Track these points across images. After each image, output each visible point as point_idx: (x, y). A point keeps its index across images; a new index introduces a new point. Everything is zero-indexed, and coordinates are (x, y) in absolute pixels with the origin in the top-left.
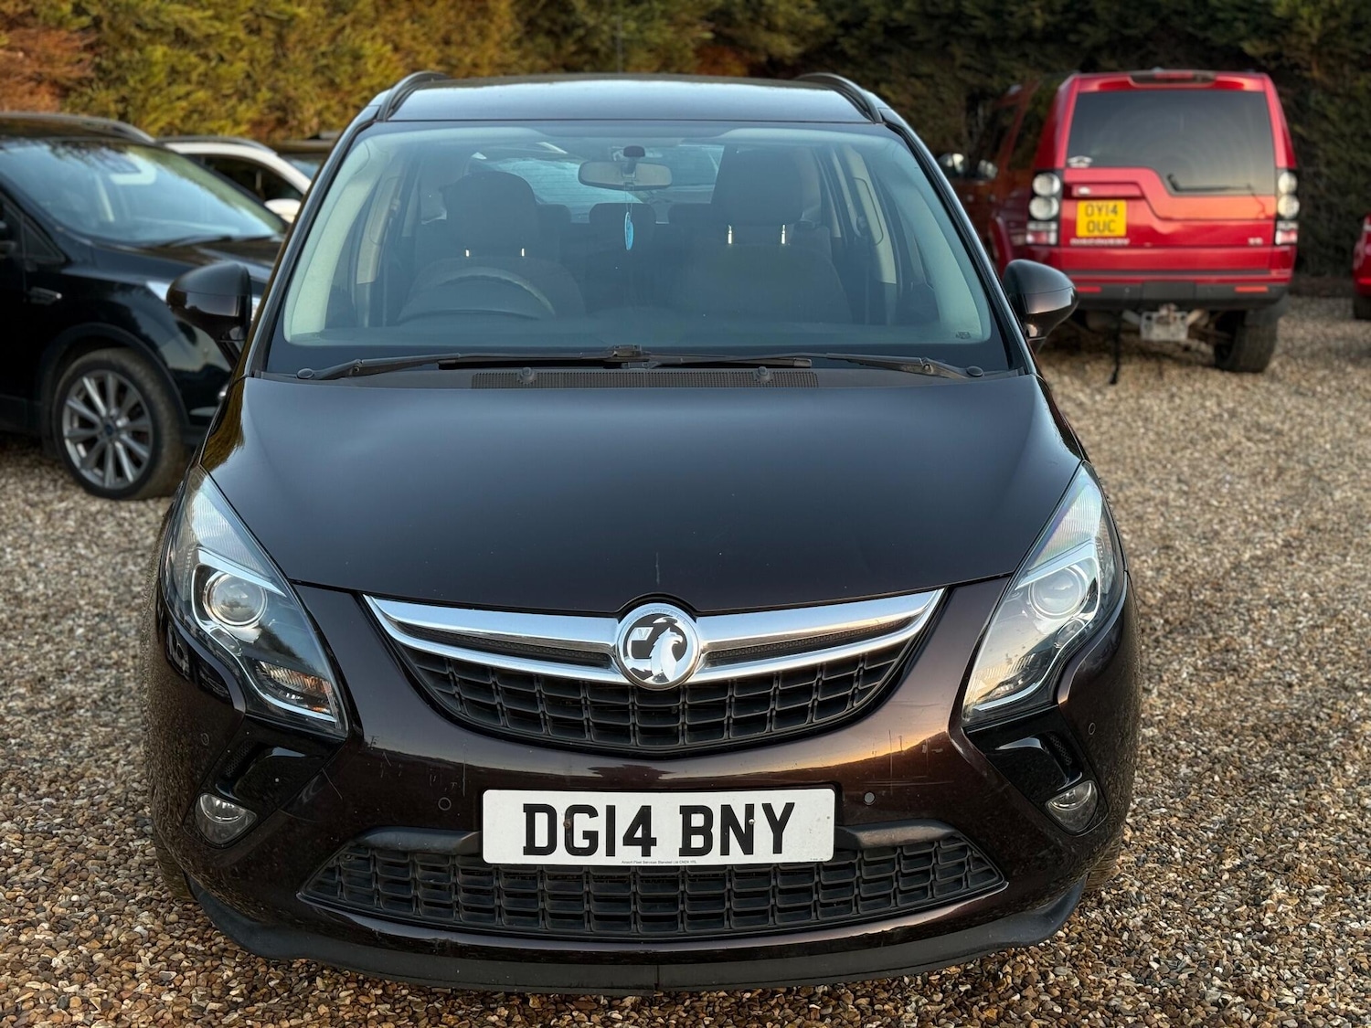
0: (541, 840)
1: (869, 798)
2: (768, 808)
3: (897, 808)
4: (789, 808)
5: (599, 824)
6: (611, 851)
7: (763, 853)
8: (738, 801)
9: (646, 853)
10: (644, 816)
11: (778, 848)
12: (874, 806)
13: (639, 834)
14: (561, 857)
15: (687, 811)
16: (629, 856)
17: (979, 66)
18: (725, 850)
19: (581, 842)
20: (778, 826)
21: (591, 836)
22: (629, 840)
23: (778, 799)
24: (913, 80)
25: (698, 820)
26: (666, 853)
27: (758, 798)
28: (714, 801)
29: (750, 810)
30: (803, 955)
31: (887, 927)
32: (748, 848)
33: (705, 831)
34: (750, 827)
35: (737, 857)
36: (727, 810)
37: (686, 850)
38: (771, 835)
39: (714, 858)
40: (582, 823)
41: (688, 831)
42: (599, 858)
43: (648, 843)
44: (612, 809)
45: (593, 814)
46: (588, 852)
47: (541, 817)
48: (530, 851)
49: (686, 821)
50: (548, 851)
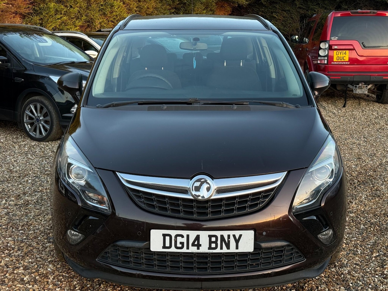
0: (167, 244)
1: (264, 233)
2: (234, 236)
3: (272, 237)
4: (241, 236)
5: (184, 240)
6: (188, 248)
7: (233, 249)
8: (225, 234)
9: (198, 249)
10: (198, 238)
11: (237, 248)
12: (265, 236)
13: (196, 243)
14: (173, 249)
15: (210, 237)
16: (193, 249)
18: (221, 248)
19: (179, 245)
20: (237, 241)
21: (182, 243)
22: (193, 245)
23: (237, 233)
25: (213, 239)
26: (204, 249)
27: (231, 233)
28: (218, 233)
29: (229, 236)
30: (244, 279)
31: (270, 272)
32: (228, 247)
33: (216, 242)
34: (229, 242)
35: (225, 250)
36: (222, 236)
37: (210, 248)
38: (235, 244)
39: (218, 250)
40: (179, 239)
41: (211, 242)
42: (184, 250)
43: (199, 246)
44: (188, 236)
45: (183, 237)
46: (181, 248)
47: (167, 237)
48: (164, 247)
49: (210, 239)
50: (169, 248)
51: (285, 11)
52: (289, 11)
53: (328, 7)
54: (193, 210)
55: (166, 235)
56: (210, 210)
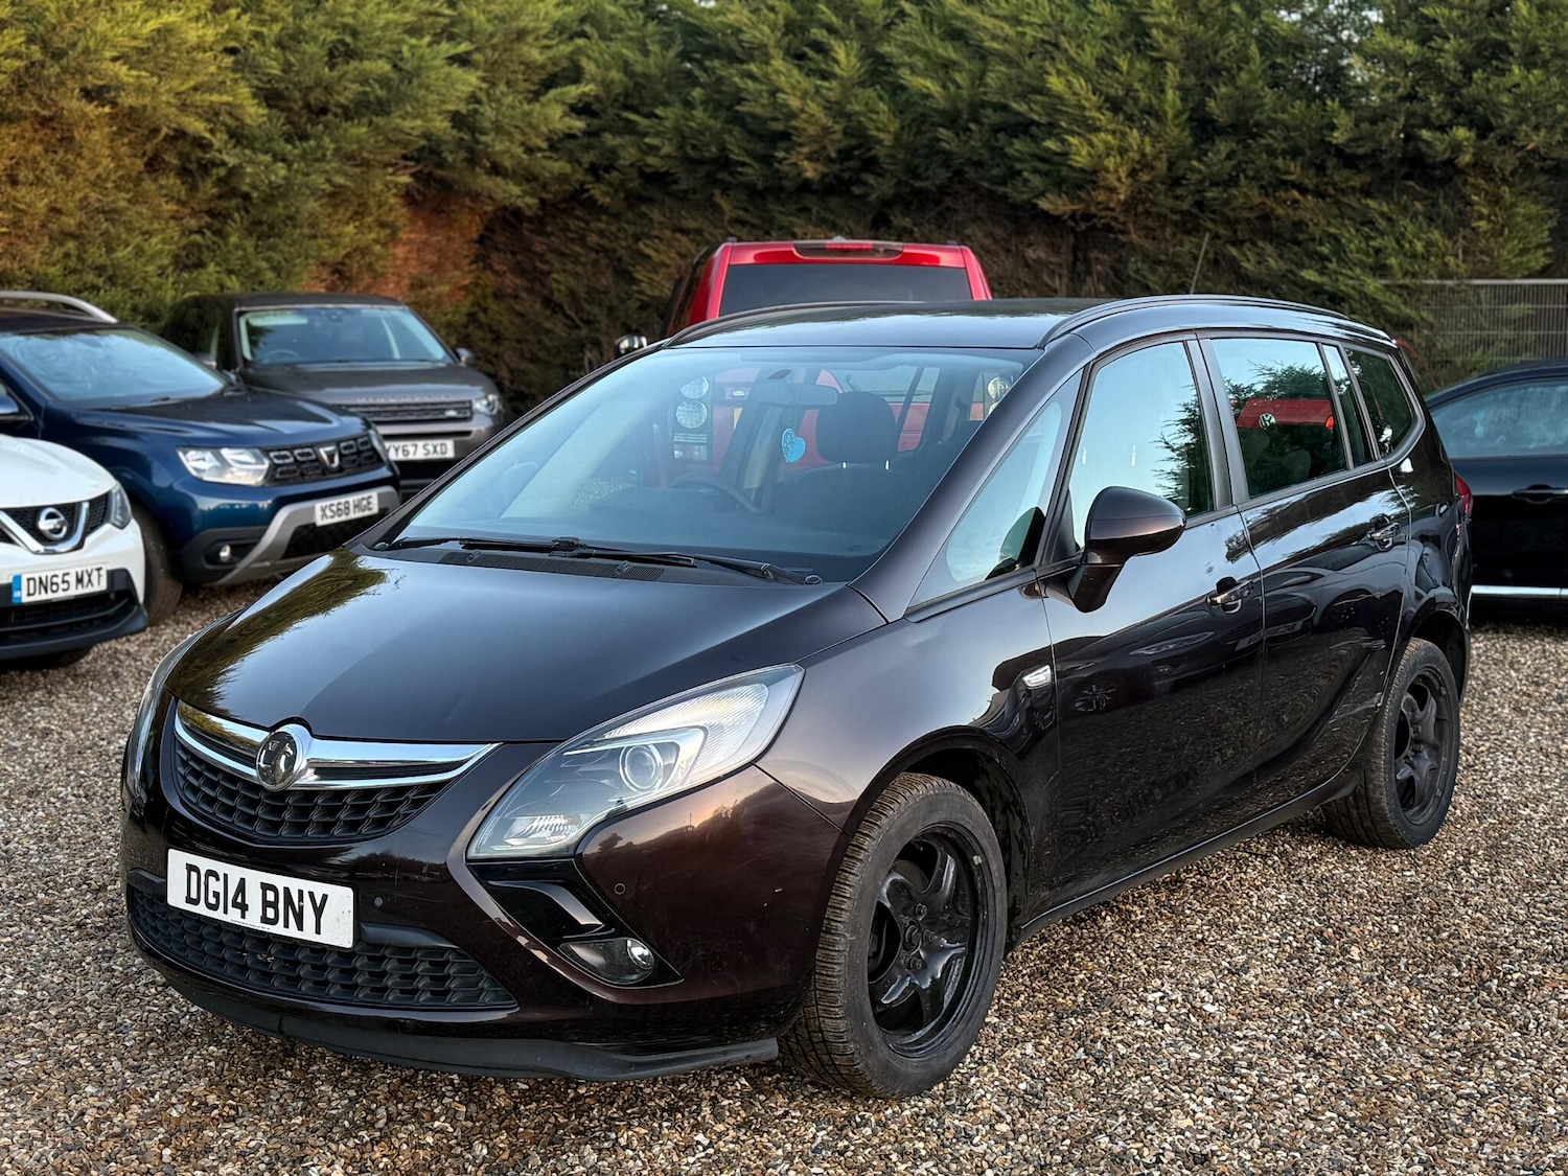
0: (194, 895)
1: (379, 902)
2: (311, 894)
3: (394, 915)
4: (325, 897)
5: (220, 888)
6: (226, 912)
7: (309, 934)
8: (295, 885)
9: (243, 916)
10: (242, 887)
11: (318, 931)
12: (381, 909)
13: (239, 900)
14: (201, 909)
15: (265, 887)
16: (233, 916)
17: (755, 221)
18: (286, 925)
19: (212, 900)
20: (319, 911)
21: (216, 895)
22: (235, 904)
23: (319, 889)
24: (678, 235)
25: (270, 896)
26: (253, 920)
27: (306, 886)
28: (279, 881)
29: (301, 893)
31: (401, 1015)
32: (300, 925)
33: (274, 905)
34: (301, 908)
35: (292, 932)
36: (287, 890)
37: (265, 920)
38: (314, 919)
39: (278, 929)
40: (215, 886)
41: (266, 904)
42: (218, 915)
43: (244, 908)
44: (226, 876)
45: (218, 879)
46: (214, 907)
47: (194, 875)
48: (189, 900)
49: (264, 896)
50: (196, 902)
51: (685, 232)
52: (699, 231)
53: (841, 222)
54: (253, 813)
55: (191, 868)
56: (287, 816)
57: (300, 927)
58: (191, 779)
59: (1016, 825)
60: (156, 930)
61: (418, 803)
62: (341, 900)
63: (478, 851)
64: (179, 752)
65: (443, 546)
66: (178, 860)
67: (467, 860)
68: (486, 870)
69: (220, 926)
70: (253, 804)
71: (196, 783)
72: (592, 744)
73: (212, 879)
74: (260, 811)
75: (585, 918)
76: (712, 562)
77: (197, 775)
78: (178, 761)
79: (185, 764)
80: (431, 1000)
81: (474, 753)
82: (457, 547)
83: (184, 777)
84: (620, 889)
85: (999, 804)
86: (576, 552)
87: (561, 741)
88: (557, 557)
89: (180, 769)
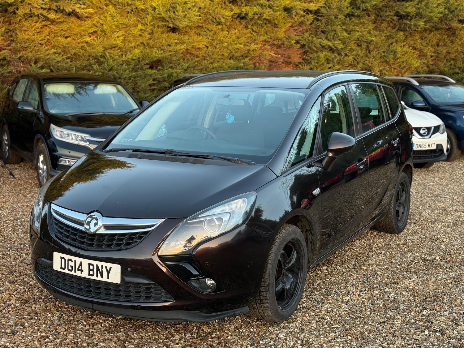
0: (63, 266)
1: (129, 269)
2: (106, 267)
3: (134, 273)
4: (111, 268)
5: (73, 264)
6: (75, 272)
7: (105, 279)
8: (100, 264)
9: (82, 273)
10: (81, 264)
11: (108, 278)
12: (130, 271)
13: (80, 268)
14: (66, 271)
15: (89, 264)
16: (78, 273)
18: (97, 276)
19: (70, 268)
20: (108, 272)
21: (72, 267)
22: (79, 270)
23: (109, 265)
25: (91, 267)
26: (85, 275)
27: (104, 264)
28: (95, 263)
29: (102, 266)
31: (136, 305)
33: (93, 270)
34: (102, 271)
35: (99, 278)
36: (97, 266)
37: (89, 275)
38: (107, 274)
39: (94, 278)
40: (71, 264)
41: (90, 270)
42: (73, 273)
43: (82, 271)
44: (75, 261)
45: (72, 262)
46: (71, 271)
47: (63, 260)
48: (61, 268)
49: (89, 267)
50: (64, 269)
54: (83, 241)
55: (62, 258)
56: (95, 242)
57: (102, 277)
58: (59, 229)
59: (310, 236)
60: (47, 277)
61: (141, 238)
62: (116, 269)
63: (161, 253)
64: (54, 220)
65: (127, 151)
66: (57, 256)
67: (158, 256)
68: (164, 259)
69: (72, 276)
70: (83, 238)
71: (62, 231)
72: (196, 218)
73: (70, 262)
74: (85, 240)
75: (195, 272)
76: (220, 158)
77: (62, 228)
78: (54, 224)
79: (57, 224)
80: (145, 299)
81: (159, 222)
82: (131, 152)
83: (57, 229)
84: (207, 264)
85: (304, 230)
86: (173, 154)
87: (186, 218)
88: (167, 156)
89: (55, 226)
